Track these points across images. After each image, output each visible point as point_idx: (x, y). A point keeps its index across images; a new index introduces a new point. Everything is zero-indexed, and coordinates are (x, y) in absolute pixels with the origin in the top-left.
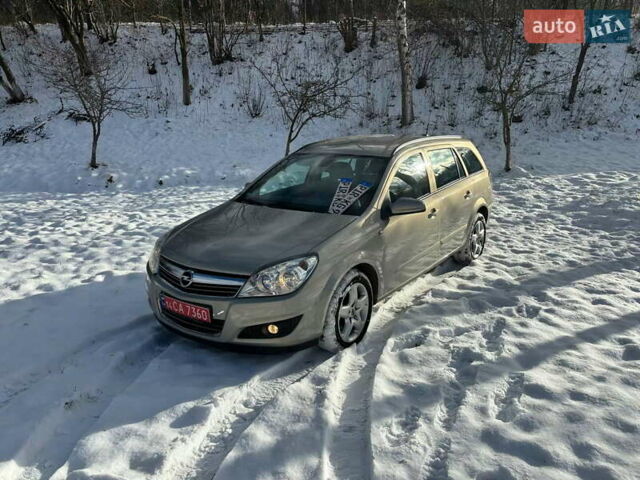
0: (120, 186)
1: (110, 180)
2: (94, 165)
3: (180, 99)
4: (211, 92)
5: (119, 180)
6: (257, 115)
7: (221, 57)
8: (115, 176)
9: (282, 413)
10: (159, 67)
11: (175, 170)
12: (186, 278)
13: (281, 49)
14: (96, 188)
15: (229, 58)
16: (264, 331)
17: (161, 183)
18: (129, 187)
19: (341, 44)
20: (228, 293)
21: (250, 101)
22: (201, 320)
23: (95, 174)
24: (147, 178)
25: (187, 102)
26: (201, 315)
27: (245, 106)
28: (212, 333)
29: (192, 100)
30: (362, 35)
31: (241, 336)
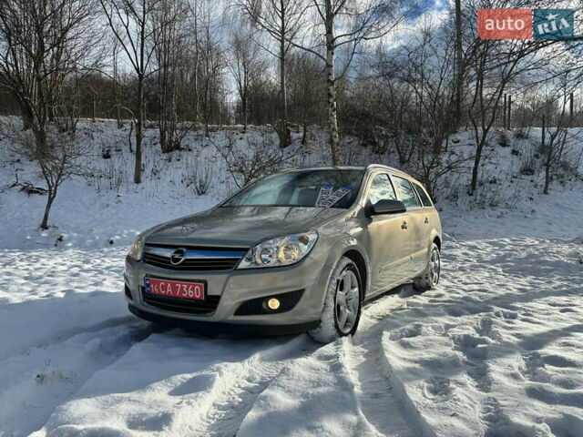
0: (70, 244)
1: (60, 239)
2: (44, 226)
3: (132, 179)
4: (161, 173)
5: (69, 240)
6: (203, 193)
7: (170, 147)
8: (65, 236)
10: (113, 153)
11: (126, 232)
12: (177, 256)
13: (226, 142)
14: (46, 246)
15: (178, 147)
16: (264, 306)
17: (112, 242)
18: (80, 244)
19: (278, 142)
20: (227, 266)
21: (197, 180)
22: (194, 299)
23: (44, 234)
24: (97, 238)
25: (138, 181)
26: (193, 292)
27: (193, 186)
28: (204, 313)
29: (142, 178)
30: (294, 135)
31: (238, 313)
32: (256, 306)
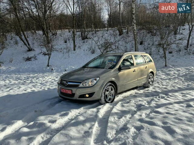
0: (55, 71)
1: (52, 70)
2: (48, 66)
3: (73, 49)
4: (81, 47)
5: (54, 70)
6: (93, 53)
7: (84, 38)
8: (53, 68)
9: (88, 114)
10: (68, 41)
11: (70, 67)
12: (66, 83)
13: (101, 35)
14: (49, 72)
15: (87, 38)
16: (85, 96)
17: (66, 70)
18: (57, 71)
19: (118, 34)
20: (76, 86)
21: (92, 49)
22: (70, 94)
23: (48, 68)
24: (62, 69)
25: (74, 50)
26: (69, 92)
27: (90, 51)
28: (72, 97)
29: (76, 49)
30: (124, 31)
31: (79, 97)
32: (83, 96)
